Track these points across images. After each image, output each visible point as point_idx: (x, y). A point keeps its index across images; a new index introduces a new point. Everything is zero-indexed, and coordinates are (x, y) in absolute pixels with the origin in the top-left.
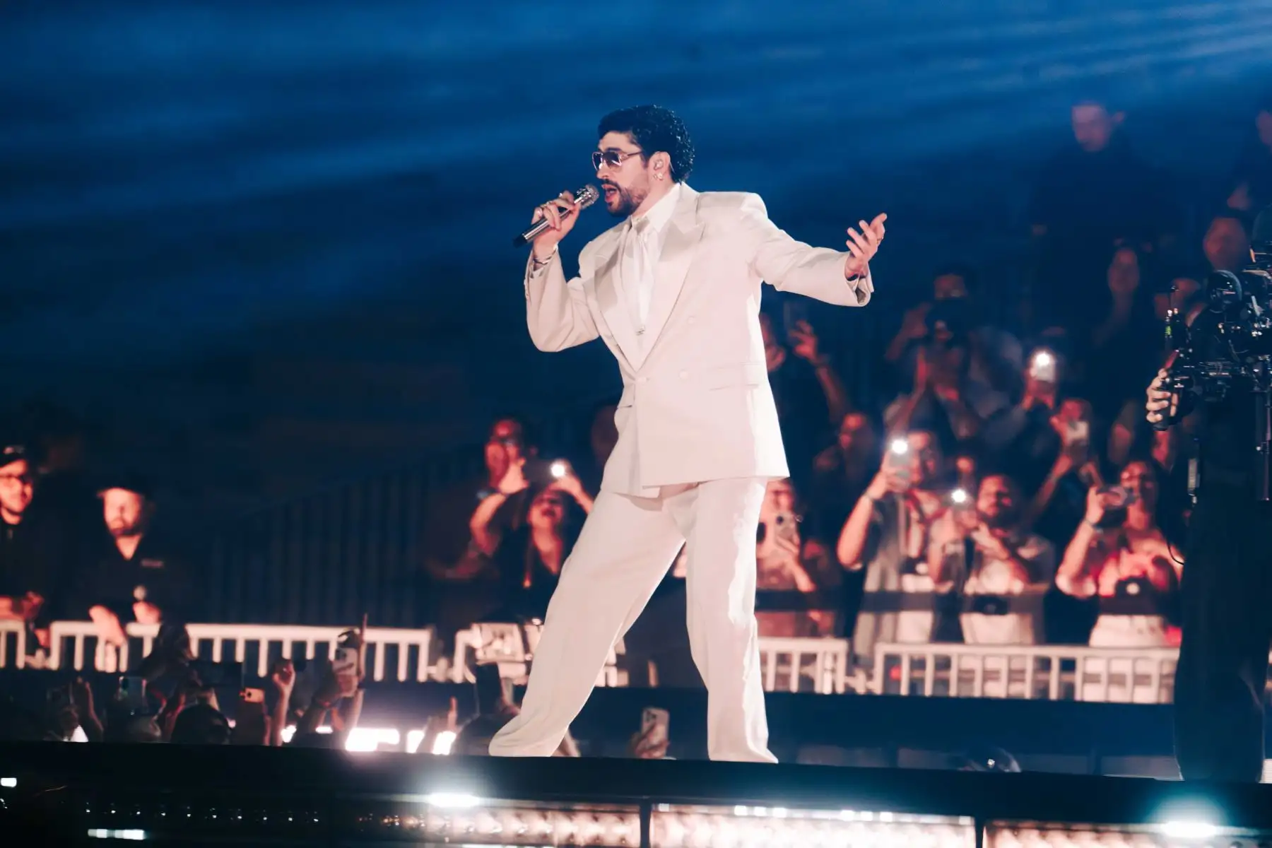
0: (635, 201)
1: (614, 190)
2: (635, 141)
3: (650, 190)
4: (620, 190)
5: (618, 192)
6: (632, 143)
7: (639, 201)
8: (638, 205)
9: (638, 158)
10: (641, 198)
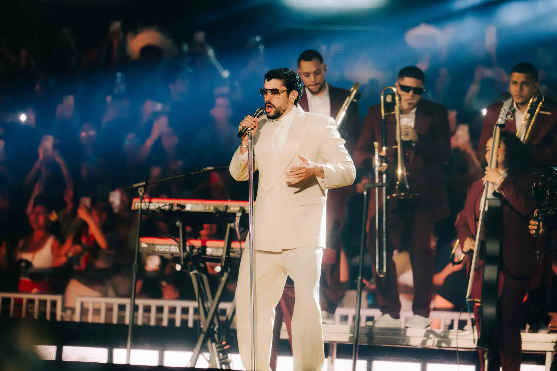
0: (281, 112)
1: (272, 107)
2: (285, 84)
3: (288, 107)
4: (275, 108)
5: (273, 108)
6: (283, 85)
7: (283, 112)
8: (282, 114)
9: (285, 93)
10: (284, 111)
